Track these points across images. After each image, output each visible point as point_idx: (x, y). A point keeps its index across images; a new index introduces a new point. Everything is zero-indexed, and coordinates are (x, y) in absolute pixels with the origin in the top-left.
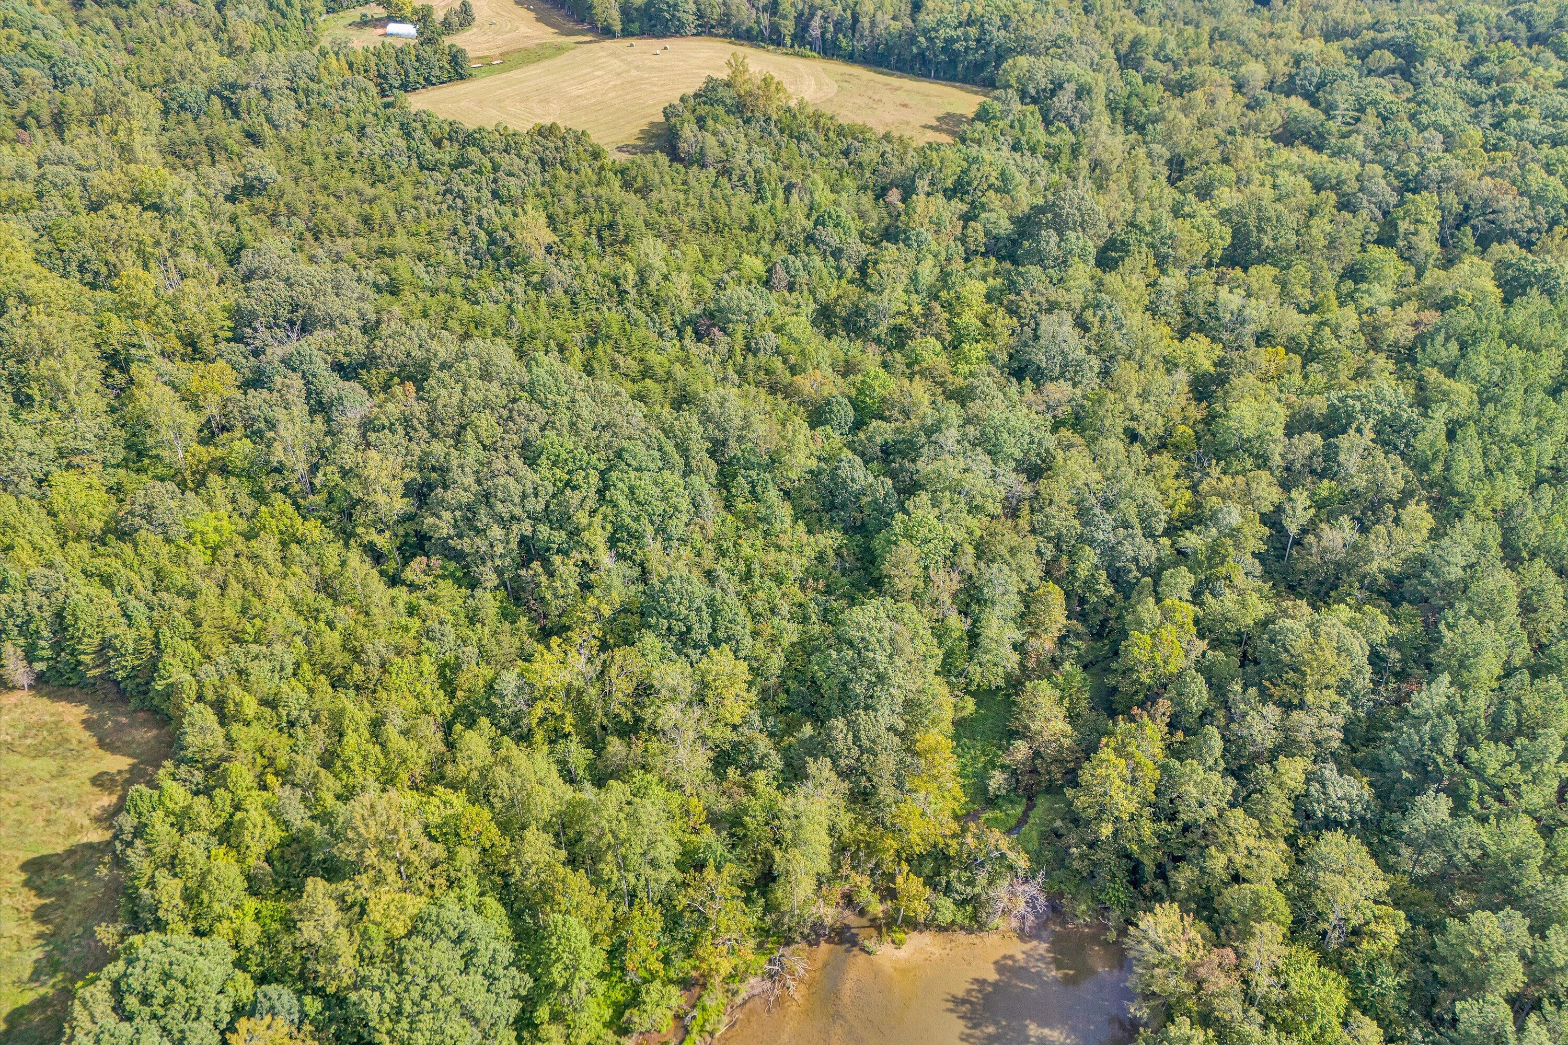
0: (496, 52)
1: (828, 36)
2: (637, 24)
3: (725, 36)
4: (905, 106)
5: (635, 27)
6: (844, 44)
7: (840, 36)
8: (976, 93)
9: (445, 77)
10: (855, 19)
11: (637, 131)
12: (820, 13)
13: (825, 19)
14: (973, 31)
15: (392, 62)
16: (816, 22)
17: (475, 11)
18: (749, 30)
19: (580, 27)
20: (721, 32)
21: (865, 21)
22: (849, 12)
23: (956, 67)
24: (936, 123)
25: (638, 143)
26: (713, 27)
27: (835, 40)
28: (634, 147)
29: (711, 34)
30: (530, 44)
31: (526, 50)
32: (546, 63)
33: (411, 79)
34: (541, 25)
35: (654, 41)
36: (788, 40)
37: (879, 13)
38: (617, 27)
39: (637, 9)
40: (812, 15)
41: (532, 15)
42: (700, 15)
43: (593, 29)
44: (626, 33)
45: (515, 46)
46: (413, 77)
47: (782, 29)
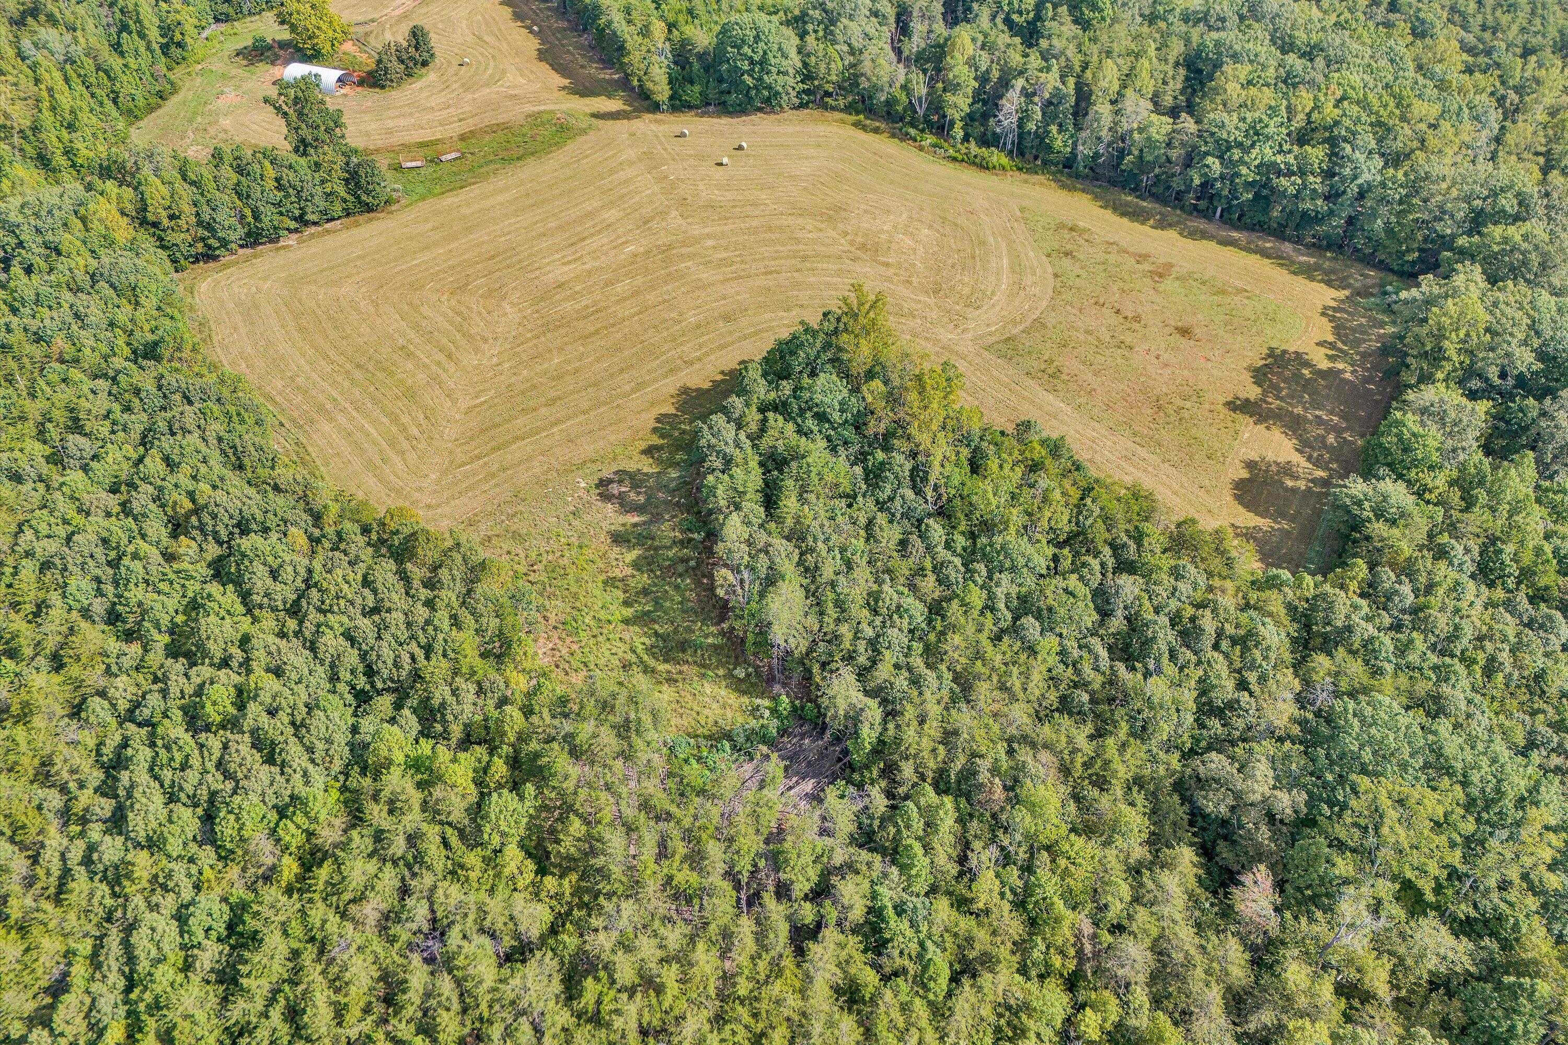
0: (456, 129)
1: (1031, 126)
2: (697, 88)
3: (848, 109)
4: (1185, 332)
5: (694, 92)
6: (1058, 144)
7: (1054, 129)
8: (1308, 272)
9: (338, 208)
10: (1084, 96)
11: (648, 420)
12: (1020, 83)
13: (1028, 95)
14: (1317, 154)
15: (226, 198)
16: (1011, 102)
17: (434, 40)
18: (891, 103)
19: (606, 75)
20: (842, 103)
21: (1102, 109)
22: (1071, 81)
23: (1266, 210)
24: (1253, 392)
25: (647, 466)
26: (828, 94)
27: (1041, 137)
28: (635, 479)
29: (825, 107)
30: (515, 114)
31: (505, 127)
32: (531, 170)
33: (266, 222)
34: (545, 66)
35: (724, 122)
36: (958, 132)
37: (1129, 92)
38: (662, 92)
39: (701, 57)
40: (1005, 83)
41: (533, 44)
42: (807, 74)
43: (624, 83)
44: (678, 104)
45: (489, 119)
46: (269, 216)
47: (950, 112)
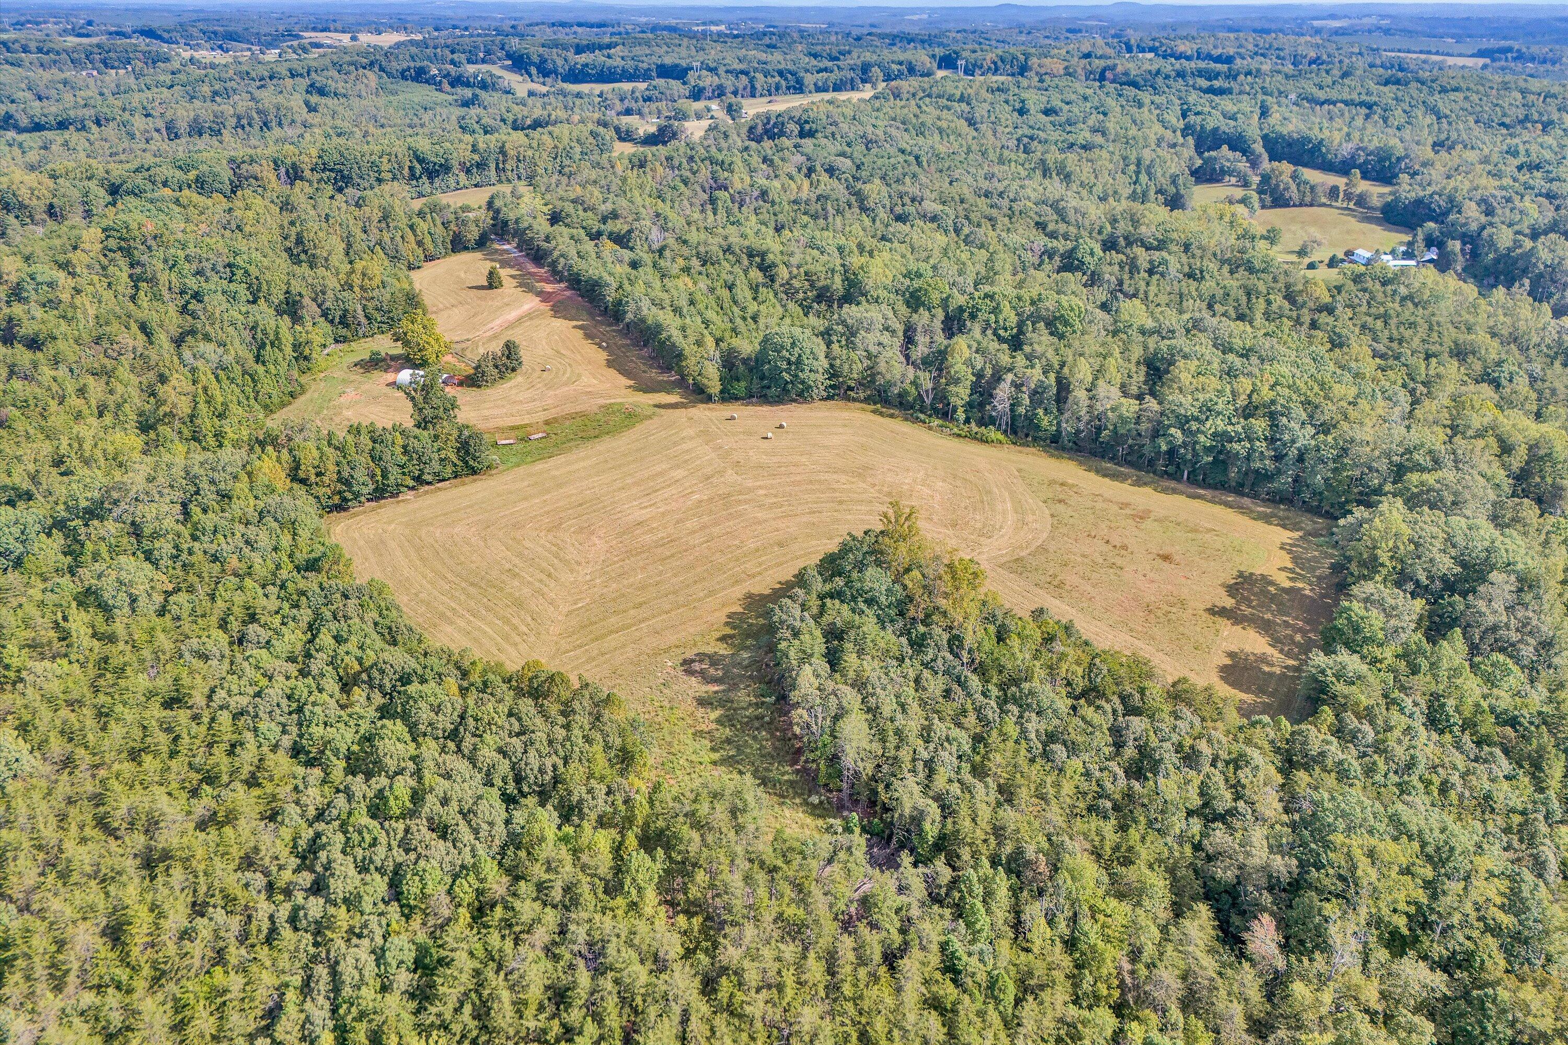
0: (541, 417)
1: (1021, 410)
2: (743, 384)
3: (867, 400)
4: (1166, 558)
5: (740, 387)
6: (1045, 423)
7: (1040, 412)
8: (1266, 519)
9: (449, 469)
10: (1063, 388)
11: (721, 616)
12: (1009, 377)
13: (1017, 386)
14: (1260, 425)
15: (363, 460)
16: (1003, 391)
17: (523, 351)
18: (902, 395)
19: (664, 377)
20: (862, 395)
21: (1080, 394)
22: (1052, 376)
24: (1229, 603)
25: (723, 650)
26: (850, 389)
27: (1030, 419)
28: (714, 660)
29: (848, 399)
30: (590, 405)
31: (583, 415)
32: (605, 445)
33: (392, 480)
34: (612, 372)
35: (765, 409)
36: (961, 415)
37: (1101, 383)
38: (715, 387)
39: (745, 361)
40: (997, 378)
41: (603, 356)
42: (833, 373)
43: (682, 383)
44: (727, 396)
45: (569, 408)
46: (394, 475)
47: (953, 400)
